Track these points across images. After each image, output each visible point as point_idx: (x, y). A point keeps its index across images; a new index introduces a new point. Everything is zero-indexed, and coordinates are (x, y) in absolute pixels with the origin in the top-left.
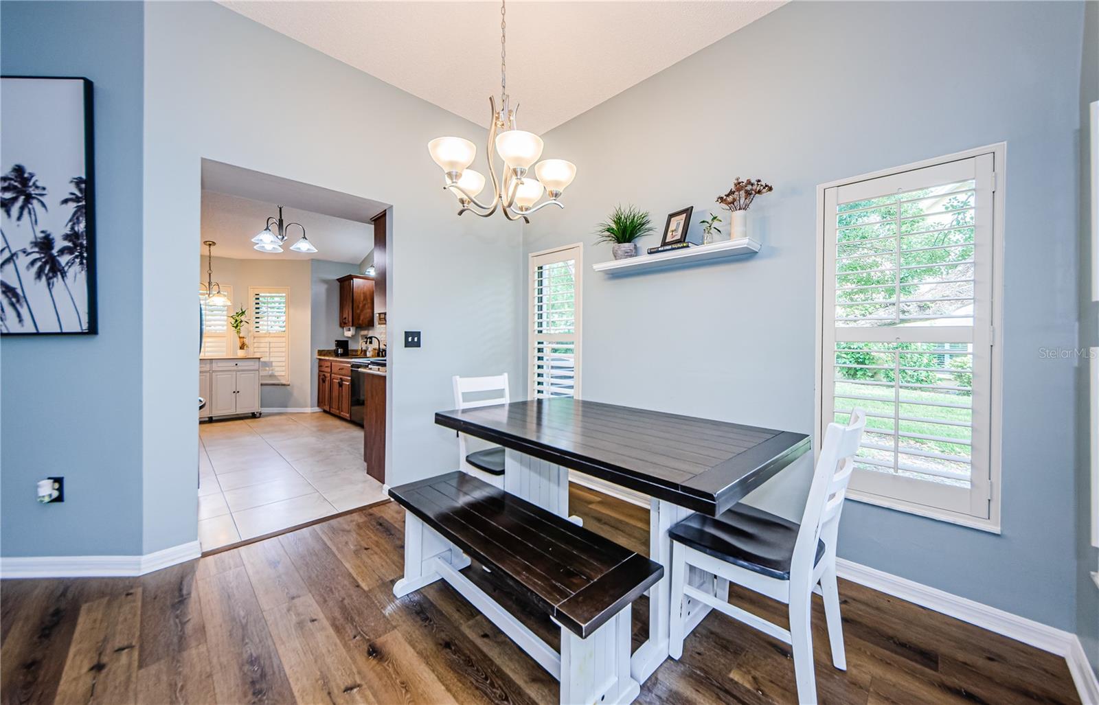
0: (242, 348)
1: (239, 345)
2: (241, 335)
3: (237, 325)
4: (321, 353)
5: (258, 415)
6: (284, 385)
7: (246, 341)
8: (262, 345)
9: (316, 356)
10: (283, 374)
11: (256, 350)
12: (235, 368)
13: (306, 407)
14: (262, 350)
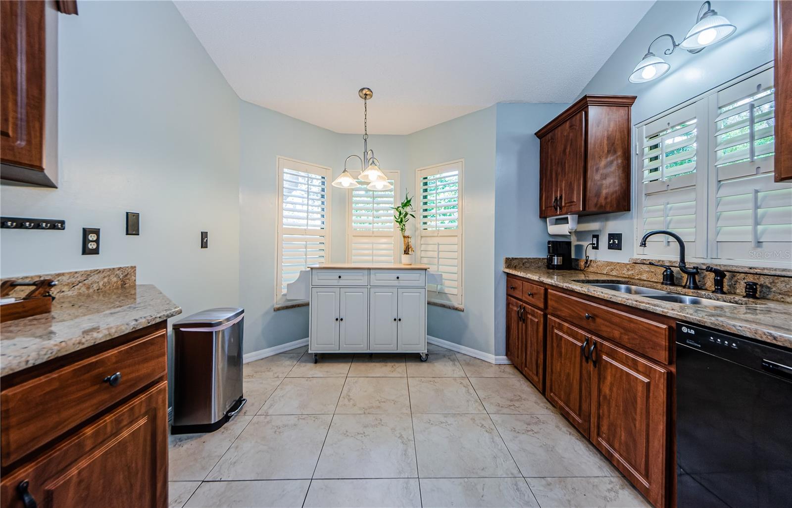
0: (406, 252)
1: (403, 248)
2: (406, 234)
3: (401, 221)
4: (510, 262)
5: (424, 356)
6: (456, 309)
7: (412, 242)
8: (430, 248)
9: (503, 268)
10: (455, 291)
11: (423, 254)
12: (396, 283)
13: (488, 351)
14: (430, 254)
